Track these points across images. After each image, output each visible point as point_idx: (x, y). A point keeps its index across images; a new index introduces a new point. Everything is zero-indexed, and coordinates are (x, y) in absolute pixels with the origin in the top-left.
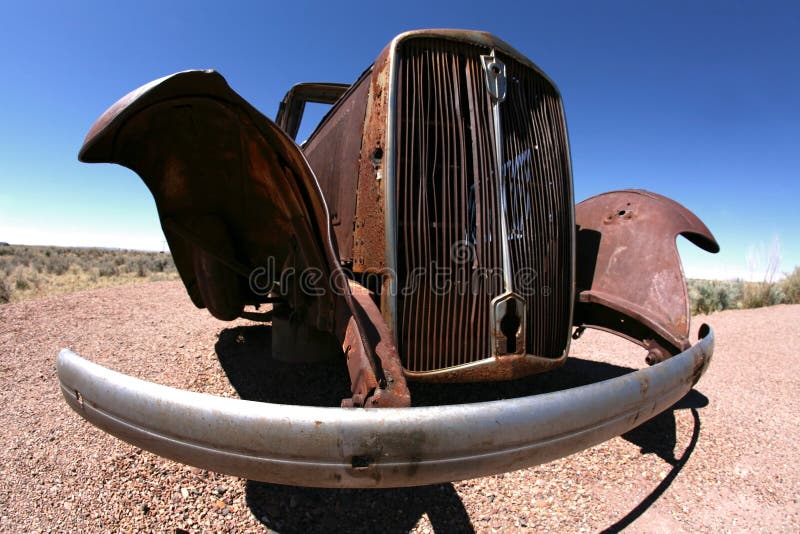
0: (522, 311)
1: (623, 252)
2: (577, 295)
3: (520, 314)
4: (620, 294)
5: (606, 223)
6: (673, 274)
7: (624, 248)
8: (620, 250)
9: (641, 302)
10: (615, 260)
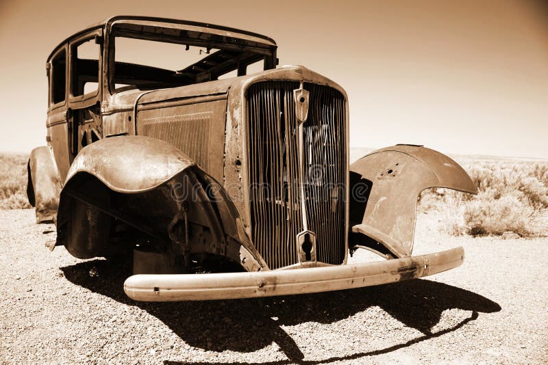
0: (313, 239)
1: (384, 201)
2: (350, 229)
3: (312, 241)
4: (377, 228)
5: (379, 179)
6: (409, 217)
7: (385, 198)
8: (382, 199)
9: (388, 233)
10: (378, 206)
